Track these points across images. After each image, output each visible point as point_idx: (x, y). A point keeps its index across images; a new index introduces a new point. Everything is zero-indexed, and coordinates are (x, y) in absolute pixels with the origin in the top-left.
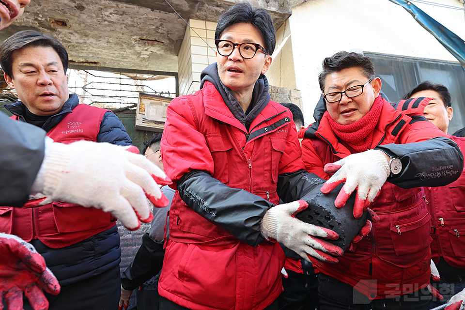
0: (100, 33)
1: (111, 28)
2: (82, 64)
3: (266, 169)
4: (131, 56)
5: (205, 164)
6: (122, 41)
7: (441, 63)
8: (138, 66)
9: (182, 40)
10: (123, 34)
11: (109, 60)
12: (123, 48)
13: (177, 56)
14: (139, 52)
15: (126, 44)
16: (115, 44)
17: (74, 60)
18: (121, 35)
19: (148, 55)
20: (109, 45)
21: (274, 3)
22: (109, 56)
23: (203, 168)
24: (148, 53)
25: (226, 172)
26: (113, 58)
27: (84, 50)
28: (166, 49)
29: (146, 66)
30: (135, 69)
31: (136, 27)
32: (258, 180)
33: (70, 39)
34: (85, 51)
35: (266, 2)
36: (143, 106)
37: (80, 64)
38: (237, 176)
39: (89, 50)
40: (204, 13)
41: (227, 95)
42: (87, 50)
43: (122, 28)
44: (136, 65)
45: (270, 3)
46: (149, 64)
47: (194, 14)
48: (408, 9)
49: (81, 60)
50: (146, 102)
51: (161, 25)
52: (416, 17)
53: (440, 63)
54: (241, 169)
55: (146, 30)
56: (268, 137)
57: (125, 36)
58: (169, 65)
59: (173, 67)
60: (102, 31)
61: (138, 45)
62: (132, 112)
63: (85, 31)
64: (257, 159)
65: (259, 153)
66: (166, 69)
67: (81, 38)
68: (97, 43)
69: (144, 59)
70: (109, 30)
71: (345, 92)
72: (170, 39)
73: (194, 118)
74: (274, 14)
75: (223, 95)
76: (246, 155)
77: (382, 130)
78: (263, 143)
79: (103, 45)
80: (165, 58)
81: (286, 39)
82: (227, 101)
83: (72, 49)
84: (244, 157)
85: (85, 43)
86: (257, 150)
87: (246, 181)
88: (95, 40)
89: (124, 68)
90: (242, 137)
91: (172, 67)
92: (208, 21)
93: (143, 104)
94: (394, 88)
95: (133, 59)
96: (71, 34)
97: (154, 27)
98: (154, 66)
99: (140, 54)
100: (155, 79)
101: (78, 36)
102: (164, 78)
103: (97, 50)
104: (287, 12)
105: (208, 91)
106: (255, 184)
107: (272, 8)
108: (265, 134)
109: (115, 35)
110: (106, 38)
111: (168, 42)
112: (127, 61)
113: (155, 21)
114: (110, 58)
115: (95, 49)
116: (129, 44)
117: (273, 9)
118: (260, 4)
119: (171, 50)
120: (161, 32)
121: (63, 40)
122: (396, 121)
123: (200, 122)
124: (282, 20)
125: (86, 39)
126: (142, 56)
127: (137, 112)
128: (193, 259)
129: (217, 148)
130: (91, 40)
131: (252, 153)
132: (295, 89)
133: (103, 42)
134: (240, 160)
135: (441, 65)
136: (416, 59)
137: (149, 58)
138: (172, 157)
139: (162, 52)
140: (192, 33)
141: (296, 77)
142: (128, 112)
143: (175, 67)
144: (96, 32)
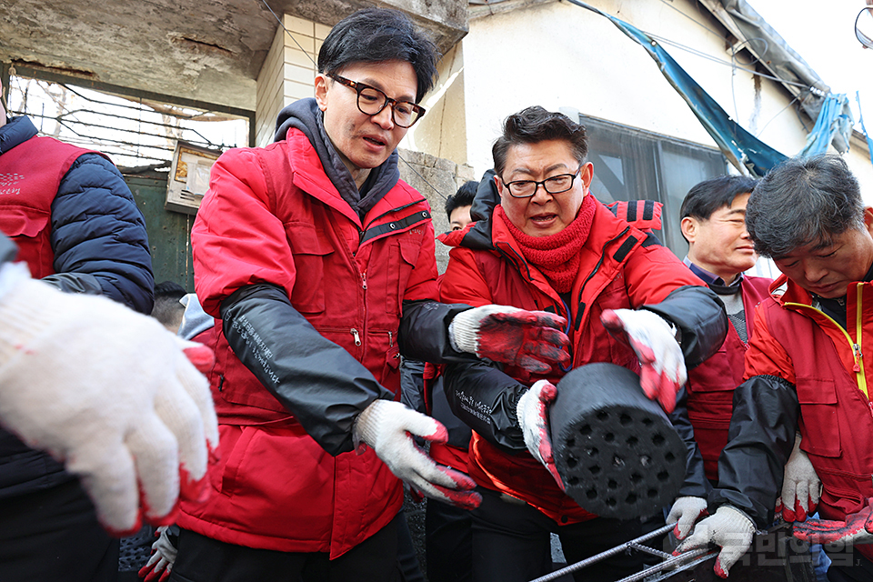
0: (102, 16)
1: (125, 8)
2: (59, 72)
3: (389, 292)
4: (163, 69)
5: (282, 272)
6: (147, 38)
7: (693, 148)
8: (175, 90)
9: (268, 51)
10: (150, 24)
11: (117, 70)
12: (148, 52)
13: (256, 80)
14: (180, 62)
15: (156, 45)
16: (132, 42)
17: (41, 62)
18: (145, 26)
19: (198, 72)
20: (119, 41)
21: (439, 7)
22: (117, 63)
23: (277, 281)
24: (199, 67)
25: (321, 293)
26: (126, 69)
27: (65, 44)
28: (235, 64)
29: (193, 93)
30: (170, 94)
31: (178, 14)
32: (377, 310)
33: (35, 18)
34: (68, 47)
35: (426, 4)
36: (184, 167)
37: (54, 71)
38: (341, 301)
39: (76, 45)
40: (312, 7)
41: (330, 158)
42: (70, 45)
43: (149, 12)
44: (172, 86)
45: (433, 7)
46: (198, 88)
47: (293, 5)
48: (652, 51)
49: (58, 64)
50: (190, 159)
51: (228, 17)
52: (662, 67)
53: (691, 147)
54: (349, 291)
55: (197, 22)
56: (395, 239)
57: (154, 29)
58: (238, 96)
59: (247, 101)
60: (106, 11)
61: (178, 49)
62: (159, 176)
63: (70, 6)
64: (375, 275)
65: (379, 265)
66: (233, 102)
67: (59, 19)
68: (95, 34)
69: (189, 77)
70: (121, 12)
71: (543, 183)
72: (244, 47)
73: (269, 189)
74: (439, 29)
75: (325, 157)
76: (359, 266)
77: (597, 249)
78: (386, 248)
79: (107, 39)
80: (232, 81)
81: (455, 75)
82: (330, 169)
83: (38, 38)
84: (356, 269)
85: (69, 31)
86: (377, 258)
87: (356, 310)
88: (89, 27)
89: (148, 90)
90: (354, 234)
91: (244, 100)
92: (320, 22)
93: (183, 163)
94: (621, 178)
95: (166, 75)
96: (40, 8)
97: (213, 19)
98: (209, 94)
99: (182, 67)
100: (207, 119)
101: (53, 15)
102: (226, 119)
103: (93, 48)
104: (460, 27)
105: (298, 145)
106: (371, 316)
107: (435, 16)
108: (391, 234)
109: (133, 23)
110: (114, 26)
111: (240, 51)
112: (155, 77)
113: (216, 8)
114: (120, 67)
115: (90, 46)
116: (160, 46)
117: (438, 19)
118: (414, 6)
119: (244, 68)
120: (227, 31)
121: (19, 18)
122: (620, 237)
123: (278, 199)
124: (450, 40)
125: (71, 22)
126: (186, 72)
127: (171, 177)
128: (253, 454)
129: (308, 248)
130: (82, 26)
131: (367, 264)
132: (465, 164)
133: (108, 34)
134: (348, 274)
135: (693, 150)
136: (658, 136)
137: (200, 77)
138: (217, 253)
139: (226, 69)
140: (288, 40)
141: (468, 142)
142: (153, 175)
143: (251, 100)
144: (93, 12)
